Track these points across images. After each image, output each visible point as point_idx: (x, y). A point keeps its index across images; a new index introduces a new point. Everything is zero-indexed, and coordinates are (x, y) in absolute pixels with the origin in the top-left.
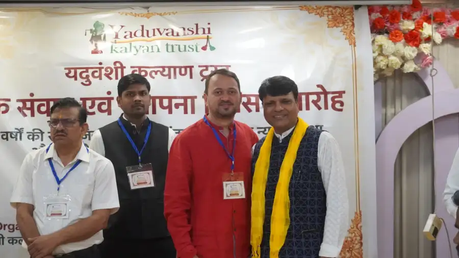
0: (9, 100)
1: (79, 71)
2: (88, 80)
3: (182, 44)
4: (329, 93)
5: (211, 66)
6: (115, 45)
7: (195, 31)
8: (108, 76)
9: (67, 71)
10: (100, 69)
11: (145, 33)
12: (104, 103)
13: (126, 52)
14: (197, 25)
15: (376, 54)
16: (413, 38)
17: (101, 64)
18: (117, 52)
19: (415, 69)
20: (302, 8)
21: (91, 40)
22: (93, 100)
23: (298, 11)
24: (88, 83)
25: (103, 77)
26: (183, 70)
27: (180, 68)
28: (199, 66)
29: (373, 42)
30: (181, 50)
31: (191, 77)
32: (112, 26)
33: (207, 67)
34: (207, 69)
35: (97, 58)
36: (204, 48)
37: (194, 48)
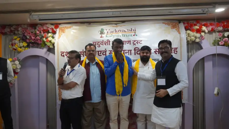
1: (97, 43)
2: (100, 46)
3: (127, 34)
4: (173, 48)
5: (136, 41)
6: (107, 35)
7: (131, 30)
8: (105, 44)
10: (103, 42)
11: (116, 32)
12: (104, 52)
13: (110, 37)
14: (131, 29)
15: (187, 36)
16: (199, 31)
17: (103, 40)
18: (108, 37)
19: (199, 41)
20: (163, 23)
21: (100, 34)
22: (101, 51)
23: (162, 24)
25: (104, 44)
27: (127, 41)
28: (133, 41)
29: (186, 33)
30: (127, 36)
31: (130, 44)
32: (106, 30)
33: (135, 41)
34: (135, 42)
35: (102, 39)
36: (134, 35)
37: (131, 35)
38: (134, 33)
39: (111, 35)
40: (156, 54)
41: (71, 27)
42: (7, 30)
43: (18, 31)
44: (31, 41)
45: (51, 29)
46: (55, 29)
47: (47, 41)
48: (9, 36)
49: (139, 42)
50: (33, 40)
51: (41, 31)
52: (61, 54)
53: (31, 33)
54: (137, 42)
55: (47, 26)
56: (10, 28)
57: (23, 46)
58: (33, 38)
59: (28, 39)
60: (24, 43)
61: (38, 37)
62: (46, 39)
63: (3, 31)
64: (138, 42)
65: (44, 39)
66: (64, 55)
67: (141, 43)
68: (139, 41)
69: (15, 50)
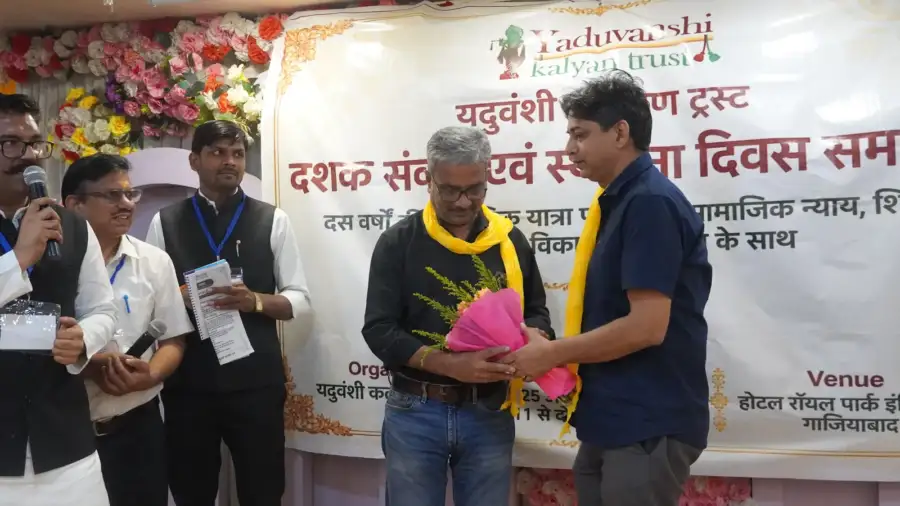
0: (371, 164)
1: (479, 110)
2: (495, 125)
3: (657, 53)
5: (712, 89)
6: (540, 64)
7: (682, 28)
8: (527, 116)
9: (460, 111)
10: (514, 104)
11: (593, 40)
12: (521, 163)
13: (558, 72)
14: (686, 19)
17: (514, 95)
18: (542, 74)
21: (500, 58)
22: (502, 158)
24: (493, 129)
25: (519, 118)
26: (659, 100)
27: (655, 96)
28: (690, 91)
30: (656, 64)
31: (674, 112)
32: (536, 32)
33: (703, 91)
34: (703, 96)
35: (509, 86)
36: (699, 58)
37: (681, 59)
38: (699, 47)
39: (561, 63)
40: (840, 165)
41: (344, 27)
42: (36, 57)
43: (86, 59)
44: (144, 110)
45: (243, 42)
46: (261, 43)
47: (223, 110)
48: (49, 90)
49: (731, 100)
50: (156, 106)
51: (195, 56)
52: (294, 177)
53: (142, 66)
54: (715, 101)
55: (226, 25)
56: (50, 48)
57: (112, 134)
58: (156, 93)
59: (133, 100)
60: (113, 119)
61: (179, 89)
62: (215, 97)
63: (18, 65)
64: (721, 97)
65: (208, 99)
66: (305, 182)
67: (739, 100)
68: (726, 94)
69: (73, 156)
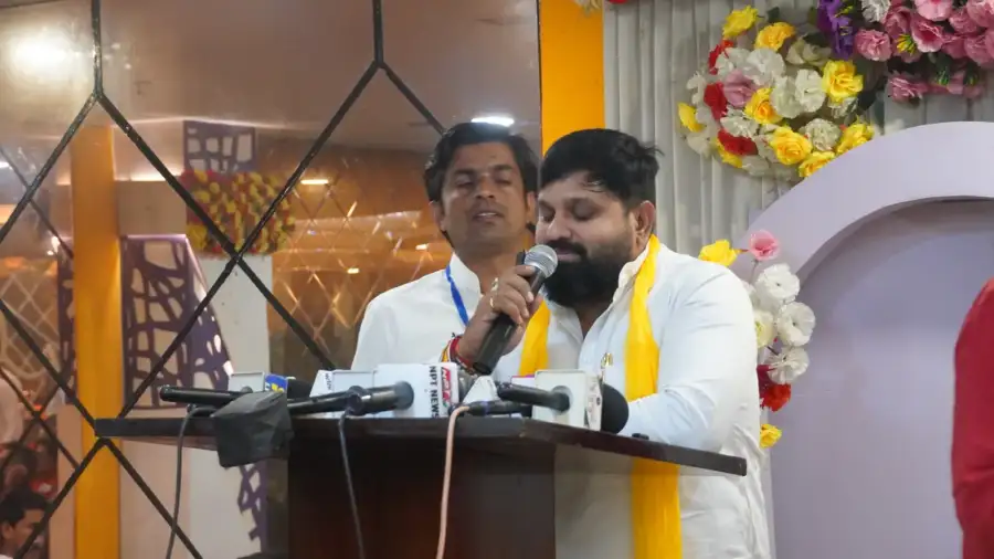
44: (903, 46)
48: (675, 14)
50: (928, 37)
57: (828, 99)
58: (932, 11)
59: (877, 26)
60: (832, 67)
69: (742, 146)
